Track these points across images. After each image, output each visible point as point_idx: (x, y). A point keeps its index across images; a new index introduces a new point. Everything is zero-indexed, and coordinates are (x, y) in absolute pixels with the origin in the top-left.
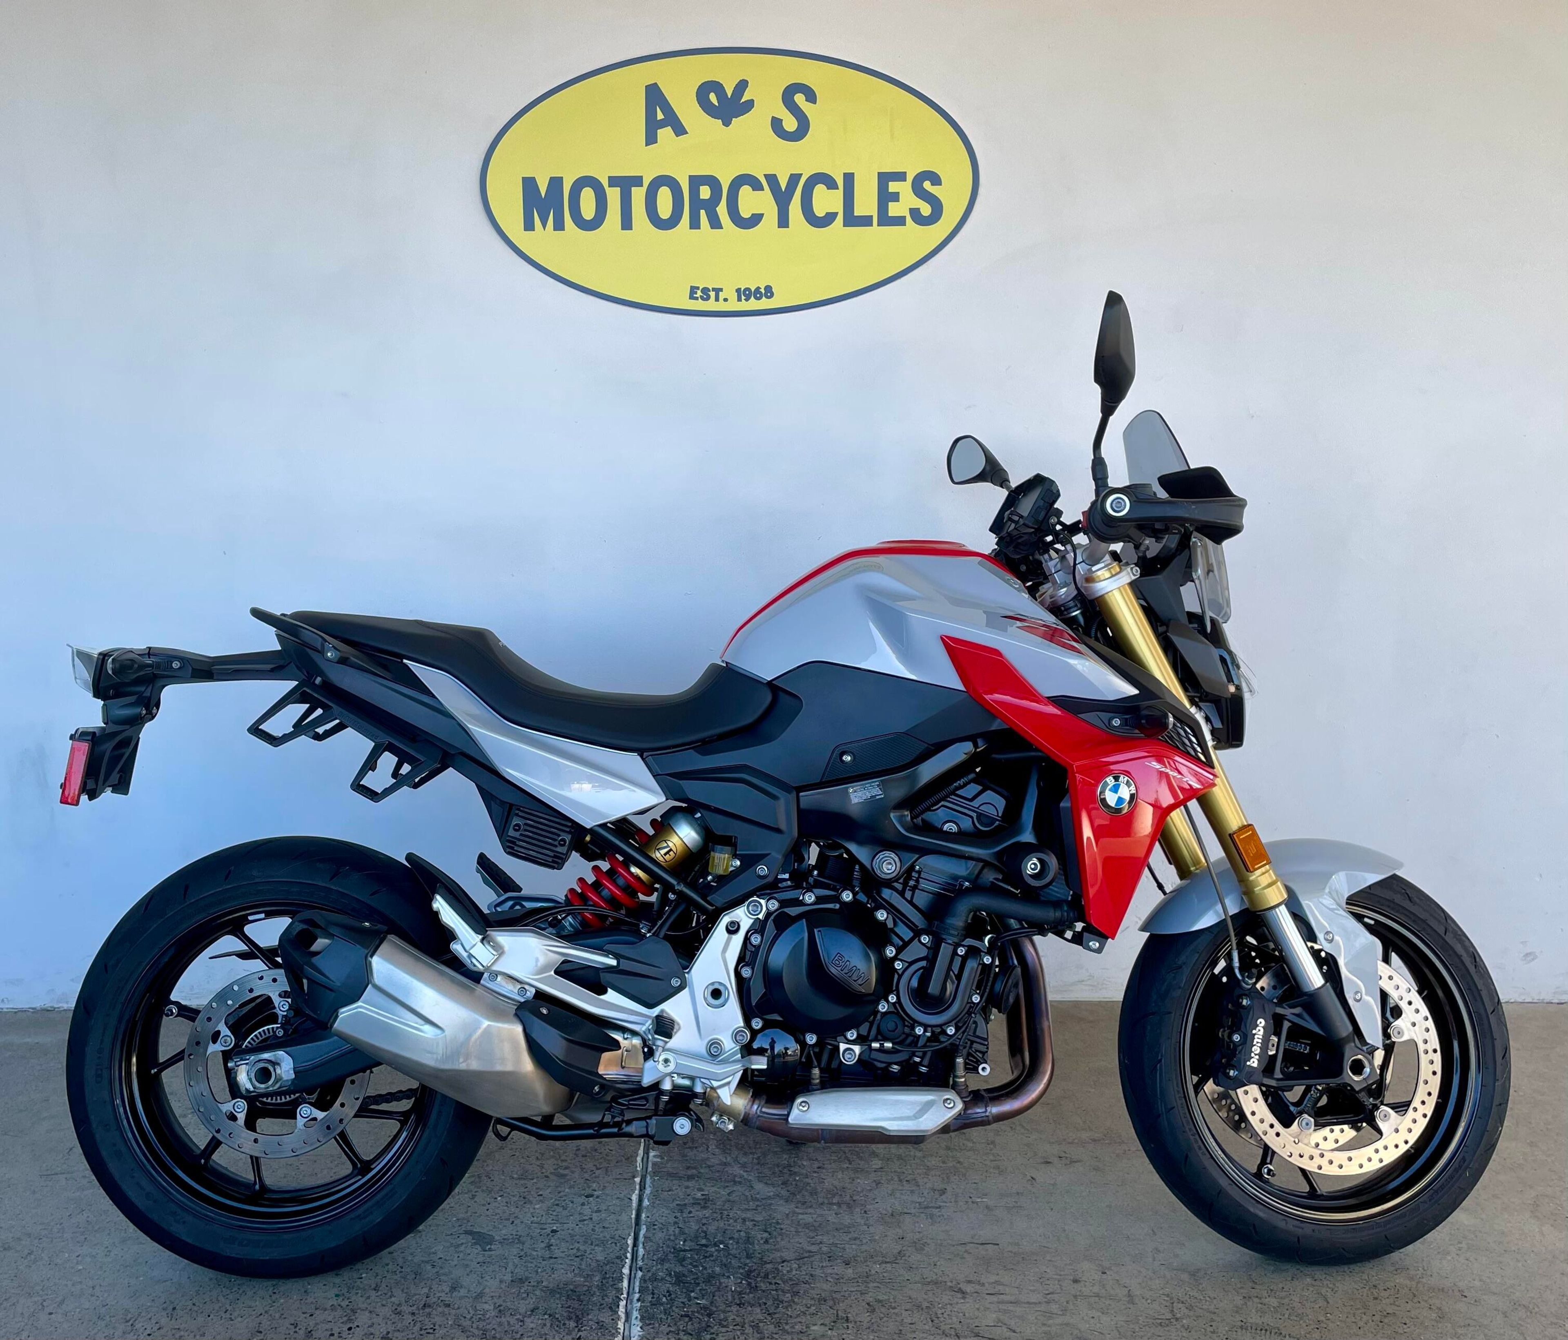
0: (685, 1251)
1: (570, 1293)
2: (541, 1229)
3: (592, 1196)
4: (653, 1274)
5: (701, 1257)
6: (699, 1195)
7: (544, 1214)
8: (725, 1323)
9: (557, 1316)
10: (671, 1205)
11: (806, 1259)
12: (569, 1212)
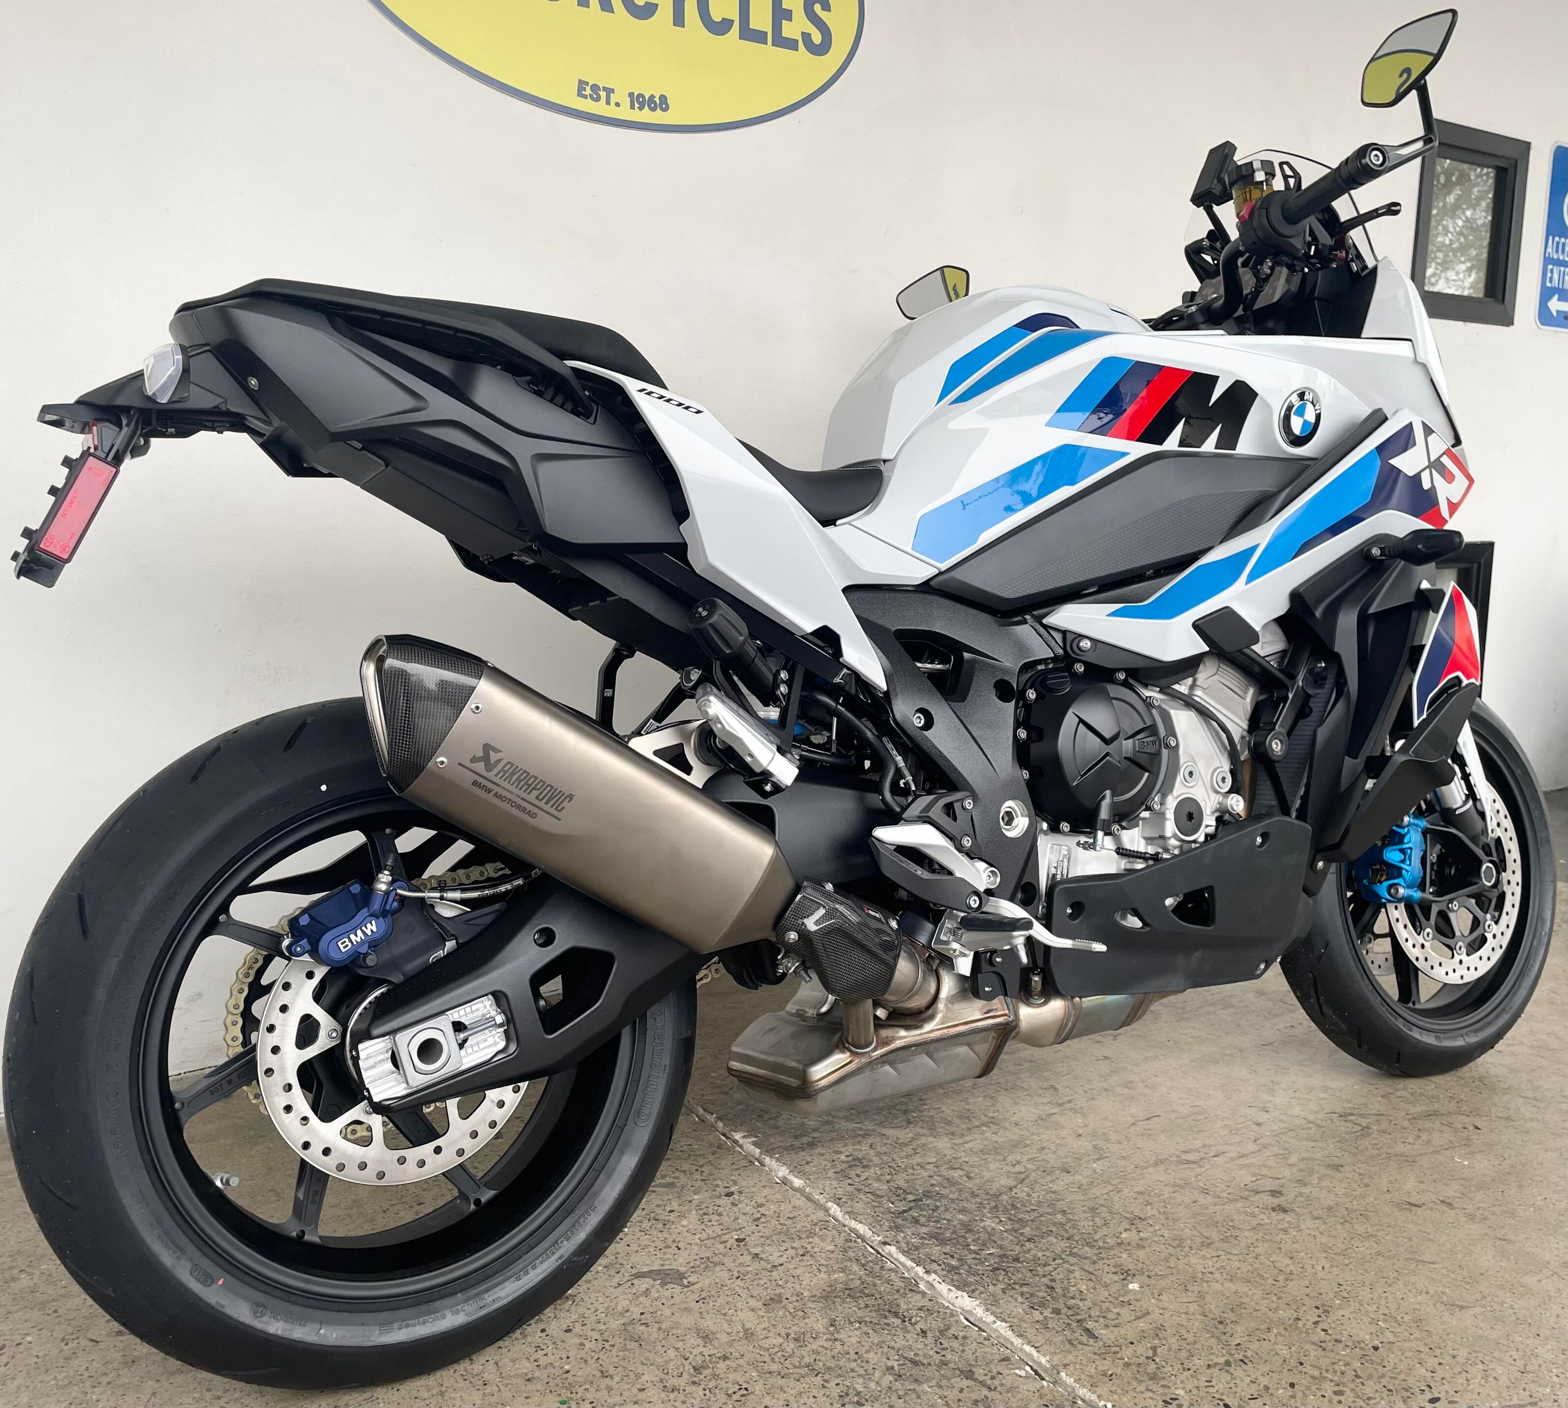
0: (905, 1211)
1: (847, 1292)
2: (722, 1243)
3: (733, 1193)
4: (908, 1243)
5: (931, 1212)
6: (843, 1158)
7: (703, 1227)
8: (1041, 1262)
9: (868, 1319)
10: (828, 1176)
11: (1027, 1180)
12: (729, 1217)
